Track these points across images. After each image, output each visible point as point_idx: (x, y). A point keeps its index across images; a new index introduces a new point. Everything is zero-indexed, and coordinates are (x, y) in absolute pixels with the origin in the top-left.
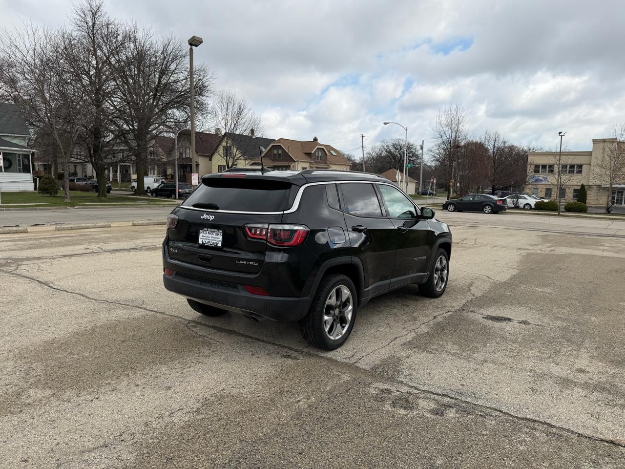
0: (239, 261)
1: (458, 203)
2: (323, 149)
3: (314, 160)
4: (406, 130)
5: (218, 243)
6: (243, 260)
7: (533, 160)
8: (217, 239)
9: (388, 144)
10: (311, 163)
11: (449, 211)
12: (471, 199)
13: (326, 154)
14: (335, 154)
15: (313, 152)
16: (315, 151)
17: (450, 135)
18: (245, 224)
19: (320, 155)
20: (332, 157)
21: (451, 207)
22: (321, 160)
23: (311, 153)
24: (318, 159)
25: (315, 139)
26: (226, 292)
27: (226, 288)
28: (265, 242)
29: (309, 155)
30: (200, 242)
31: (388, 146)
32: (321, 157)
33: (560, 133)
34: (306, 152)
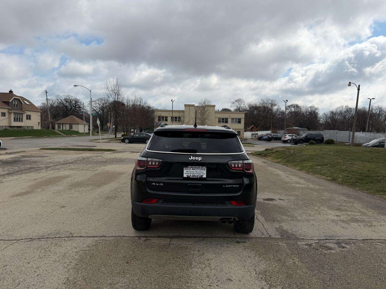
0: (225, 186)
1: (131, 138)
2: (19, 99)
3: (11, 107)
4: (90, 91)
5: (203, 176)
6: (228, 184)
7: (157, 114)
8: (201, 173)
9: (61, 98)
10: (9, 109)
11: (126, 143)
12: (137, 136)
13: (22, 103)
14: (28, 103)
15: (10, 101)
16: (12, 101)
17: (114, 97)
18: (229, 161)
19: (16, 103)
20: (26, 105)
21: (127, 141)
22: (17, 107)
23: (9, 102)
24: (15, 106)
25: (11, 92)
26: (216, 207)
27: (217, 205)
28: (242, 172)
29: (7, 103)
30: (185, 176)
31: (61, 100)
32: (17, 105)
33: (172, 100)
34: (3, 101)
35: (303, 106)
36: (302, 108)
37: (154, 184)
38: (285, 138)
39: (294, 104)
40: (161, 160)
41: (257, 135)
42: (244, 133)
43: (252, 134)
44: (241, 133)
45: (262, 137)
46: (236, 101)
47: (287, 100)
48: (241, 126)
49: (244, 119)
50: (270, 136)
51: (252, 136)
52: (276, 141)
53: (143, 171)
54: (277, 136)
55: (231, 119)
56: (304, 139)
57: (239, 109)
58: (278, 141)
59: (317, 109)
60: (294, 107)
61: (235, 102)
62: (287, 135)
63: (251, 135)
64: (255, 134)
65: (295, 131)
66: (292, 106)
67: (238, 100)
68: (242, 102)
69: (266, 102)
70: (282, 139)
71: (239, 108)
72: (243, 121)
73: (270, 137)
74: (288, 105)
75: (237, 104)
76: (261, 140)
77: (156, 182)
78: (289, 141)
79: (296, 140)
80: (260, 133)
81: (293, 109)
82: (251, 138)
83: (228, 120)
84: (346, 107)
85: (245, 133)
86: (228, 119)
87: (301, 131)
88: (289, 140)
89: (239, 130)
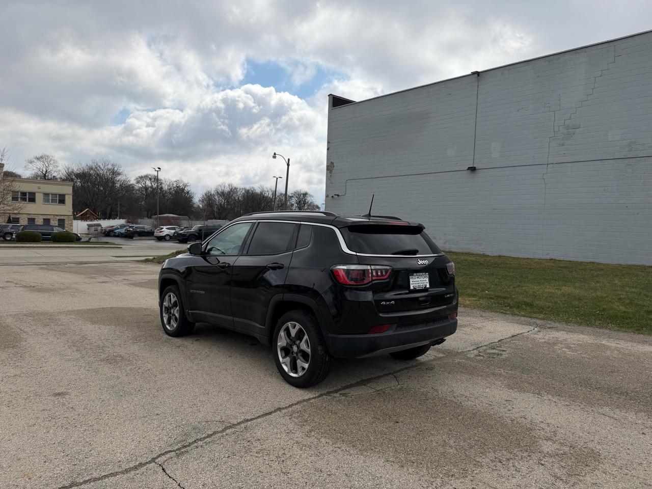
35: (165, 178)
36: (163, 181)
37: (384, 304)
38: (161, 232)
39: (150, 175)
40: (388, 268)
41: (100, 228)
42: (72, 223)
43: (89, 226)
44: (66, 222)
45: (112, 231)
46: (38, 159)
47: (159, 168)
48: (67, 209)
49: (71, 196)
50: (131, 229)
51: (88, 229)
52: (143, 238)
53: (367, 285)
54: (144, 228)
55: (42, 195)
56: (197, 234)
57: (45, 175)
58: (147, 238)
59: (186, 186)
60: (150, 179)
61: (35, 160)
62: (165, 227)
63: (87, 227)
64: (95, 225)
65: (173, 221)
66: (146, 176)
67: (42, 157)
68: (52, 162)
69: (101, 166)
70: (156, 234)
71: (44, 172)
72: (69, 200)
73: (129, 231)
74: (140, 176)
75: (39, 165)
76: (111, 236)
77: (386, 301)
78: (168, 238)
79: (184, 235)
80: (106, 224)
81: (148, 183)
82: (87, 233)
83: (35, 196)
84: (229, 186)
85: (75, 222)
86: (36, 194)
87: (182, 221)
88: (168, 235)
89: (62, 218)
